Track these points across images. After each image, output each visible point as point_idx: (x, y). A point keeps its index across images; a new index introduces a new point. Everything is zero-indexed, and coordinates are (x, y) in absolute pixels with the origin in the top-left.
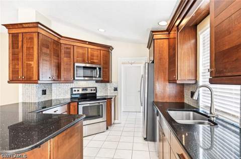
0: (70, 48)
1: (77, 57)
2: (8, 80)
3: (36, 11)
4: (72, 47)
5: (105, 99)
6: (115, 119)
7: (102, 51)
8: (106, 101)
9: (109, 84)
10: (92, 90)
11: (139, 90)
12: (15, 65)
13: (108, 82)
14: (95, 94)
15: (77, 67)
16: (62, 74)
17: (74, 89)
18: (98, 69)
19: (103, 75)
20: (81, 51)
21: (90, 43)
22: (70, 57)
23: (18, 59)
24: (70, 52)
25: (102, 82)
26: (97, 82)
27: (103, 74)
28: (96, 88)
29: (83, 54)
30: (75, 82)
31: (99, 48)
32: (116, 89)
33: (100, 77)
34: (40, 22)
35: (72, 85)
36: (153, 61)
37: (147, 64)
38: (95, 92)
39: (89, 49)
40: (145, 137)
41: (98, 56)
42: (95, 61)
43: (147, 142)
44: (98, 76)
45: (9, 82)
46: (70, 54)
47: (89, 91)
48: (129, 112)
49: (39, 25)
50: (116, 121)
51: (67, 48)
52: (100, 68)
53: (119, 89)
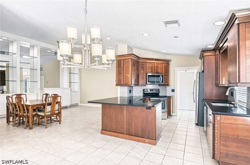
0: (144, 64)
1: (148, 70)
2: (115, 84)
3: (128, 46)
4: (145, 63)
5: (166, 97)
6: (173, 113)
7: (163, 64)
8: (167, 98)
9: (168, 87)
10: (156, 91)
11: (193, 92)
12: (119, 76)
13: (168, 85)
14: (158, 93)
15: (148, 76)
16: (140, 81)
17: (145, 90)
18: (161, 76)
19: (164, 81)
20: (150, 65)
21: (156, 60)
22: (144, 70)
23: (121, 73)
24: (144, 67)
25: (163, 85)
26: (159, 85)
27: (164, 79)
28: (159, 89)
29: (152, 67)
30: (147, 85)
31: (162, 62)
32: (173, 91)
33: (162, 82)
34: (133, 53)
35: (144, 88)
36: (203, 70)
37: (198, 73)
38: (158, 92)
39: (155, 64)
40: (197, 123)
41: (161, 68)
42: (159, 71)
43: (198, 127)
44: (161, 82)
45: (116, 85)
46: (144, 68)
47: (154, 92)
48: (183, 110)
49: (132, 55)
50: (174, 114)
51: (143, 64)
52: (162, 76)
53: (175, 91)
